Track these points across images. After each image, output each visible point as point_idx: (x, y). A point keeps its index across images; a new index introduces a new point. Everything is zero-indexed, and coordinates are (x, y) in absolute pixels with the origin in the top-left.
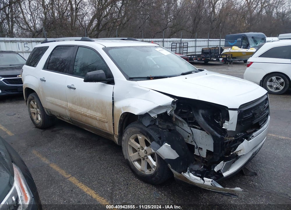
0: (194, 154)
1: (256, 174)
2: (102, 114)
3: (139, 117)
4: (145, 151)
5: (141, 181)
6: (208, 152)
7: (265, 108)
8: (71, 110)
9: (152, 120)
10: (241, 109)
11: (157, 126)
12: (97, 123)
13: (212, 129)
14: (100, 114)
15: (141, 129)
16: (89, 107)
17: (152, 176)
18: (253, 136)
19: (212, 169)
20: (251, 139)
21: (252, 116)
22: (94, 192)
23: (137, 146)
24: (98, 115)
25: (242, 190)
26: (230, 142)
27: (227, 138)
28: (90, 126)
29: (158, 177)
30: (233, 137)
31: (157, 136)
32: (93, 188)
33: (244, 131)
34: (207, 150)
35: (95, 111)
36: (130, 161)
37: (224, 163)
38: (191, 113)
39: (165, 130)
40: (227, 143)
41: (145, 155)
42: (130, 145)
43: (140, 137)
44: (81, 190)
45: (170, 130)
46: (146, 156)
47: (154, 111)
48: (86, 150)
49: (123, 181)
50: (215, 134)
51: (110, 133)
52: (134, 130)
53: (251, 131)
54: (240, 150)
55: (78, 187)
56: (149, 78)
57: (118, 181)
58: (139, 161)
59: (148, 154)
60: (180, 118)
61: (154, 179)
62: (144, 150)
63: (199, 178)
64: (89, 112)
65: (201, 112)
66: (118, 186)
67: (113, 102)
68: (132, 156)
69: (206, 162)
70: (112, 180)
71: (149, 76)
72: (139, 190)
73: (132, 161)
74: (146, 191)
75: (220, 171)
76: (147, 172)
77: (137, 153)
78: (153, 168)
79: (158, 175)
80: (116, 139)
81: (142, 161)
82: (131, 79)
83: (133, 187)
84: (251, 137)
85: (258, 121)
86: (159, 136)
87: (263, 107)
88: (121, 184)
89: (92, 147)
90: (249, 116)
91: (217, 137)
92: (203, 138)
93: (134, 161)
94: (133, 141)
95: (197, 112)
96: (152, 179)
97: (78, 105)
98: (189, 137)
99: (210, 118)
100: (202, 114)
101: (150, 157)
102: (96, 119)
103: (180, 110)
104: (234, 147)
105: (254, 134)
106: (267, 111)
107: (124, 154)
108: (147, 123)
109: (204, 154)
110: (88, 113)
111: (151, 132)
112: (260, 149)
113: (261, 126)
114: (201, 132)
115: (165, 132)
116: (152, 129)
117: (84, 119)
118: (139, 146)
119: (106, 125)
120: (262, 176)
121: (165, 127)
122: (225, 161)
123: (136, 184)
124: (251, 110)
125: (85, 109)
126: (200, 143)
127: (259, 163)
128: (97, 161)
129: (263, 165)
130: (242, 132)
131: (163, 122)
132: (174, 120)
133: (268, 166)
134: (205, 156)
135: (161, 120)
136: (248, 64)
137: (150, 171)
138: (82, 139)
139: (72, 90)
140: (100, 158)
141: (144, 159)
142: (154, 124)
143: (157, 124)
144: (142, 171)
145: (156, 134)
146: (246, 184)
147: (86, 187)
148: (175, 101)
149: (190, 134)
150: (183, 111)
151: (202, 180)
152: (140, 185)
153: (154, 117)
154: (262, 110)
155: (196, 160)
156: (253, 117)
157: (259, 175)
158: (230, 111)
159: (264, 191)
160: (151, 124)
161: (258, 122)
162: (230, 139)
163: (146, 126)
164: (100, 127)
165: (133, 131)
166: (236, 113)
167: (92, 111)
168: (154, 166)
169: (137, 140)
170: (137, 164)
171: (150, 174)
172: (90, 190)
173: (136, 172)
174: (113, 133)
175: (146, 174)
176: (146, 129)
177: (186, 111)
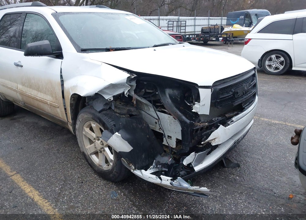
0: (163, 143)
1: (239, 166)
2: (52, 97)
3: (87, 99)
4: (102, 142)
5: (100, 178)
6: (178, 141)
7: (250, 87)
8: (22, 94)
9: (106, 103)
10: (215, 87)
11: (113, 110)
12: (49, 109)
13: (180, 113)
14: (50, 97)
15: (93, 114)
16: (38, 89)
17: (110, 172)
18: (232, 121)
19: (181, 162)
20: (229, 125)
21: (232, 96)
22: (38, 192)
23: (92, 137)
24: (48, 98)
25: (209, 190)
26: (202, 129)
27: (199, 124)
28: (44, 112)
29: (115, 173)
30: (206, 122)
31: (111, 123)
32: (37, 188)
33: (223, 115)
34: (177, 139)
35: (45, 93)
36: (87, 154)
37: (195, 155)
38: (157, 93)
39: (124, 116)
40: (197, 130)
41: (102, 146)
42: (85, 135)
43: (93, 125)
44: (22, 190)
45: (131, 116)
46: (103, 148)
47: (107, 91)
48: (45, 140)
49: (79, 178)
50: (183, 119)
51: (64, 121)
52: (86, 116)
53: (232, 114)
54: (214, 139)
55: (20, 187)
56: (108, 50)
57: (72, 178)
58: (96, 153)
59: (104, 145)
60: (144, 101)
61: (111, 175)
62: (100, 141)
63: (155, 176)
64: (40, 96)
65: (168, 91)
66: (70, 184)
67: (62, 81)
68: (88, 148)
69: (175, 153)
70: (65, 177)
71: (108, 47)
72: (94, 189)
73: (89, 154)
74: (103, 189)
75: (190, 164)
76: (105, 167)
77: (93, 144)
78: (111, 162)
79: (115, 170)
80: (71, 128)
81: (99, 154)
82: (84, 51)
83: (89, 185)
84: (229, 122)
85: (240, 102)
86: (114, 123)
87: (248, 85)
88: (74, 182)
89: (53, 138)
90: (228, 96)
91: (186, 123)
92: (171, 124)
93: (91, 154)
94: (87, 130)
95: (164, 92)
96: (110, 175)
97: (28, 87)
98: (156, 123)
99: (179, 100)
100: (169, 95)
101: (107, 149)
102: (46, 103)
103: (143, 90)
104: (205, 135)
105: (234, 119)
106: (253, 91)
107: (80, 145)
108: (99, 106)
109: (173, 144)
110: (38, 96)
111: (105, 119)
112: (244, 136)
113: (244, 108)
114: (169, 117)
115: (123, 117)
116: (106, 115)
117: (36, 103)
118: (94, 135)
119: (58, 110)
120: (245, 168)
121: (125, 111)
122: (197, 152)
123: (92, 182)
124: (231, 88)
125: (35, 91)
126: (169, 131)
127: (244, 153)
128: (54, 153)
129: (249, 154)
130: (220, 117)
131: (123, 106)
132: (135, 102)
133: (255, 155)
134: (174, 146)
135: (120, 104)
136: (246, 41)
137: (108, 165)
138: (44, 128)
139: (19, 68)
140: (58, 150)
141: (101, 152)
142: (110, 108)
143: (113, 108)
144: (100, 165)
145: (110, 121)
146: (226, 178)
147: (31, 186)
148: (133, 77)
149: (157, 119)
150: (147, 91)
151: (159, 179)
152: (97, 182)
153: (108, 100)
154: (246, 88)
155: (165, 151)
156: (233, 98)
157: (242, 166)
158: (200, 90)
159: (245, 187)
160: (105, 107)
161: (242, 103)
162: (201, 125)
163: (98, 110)
164: (53, 114)
165: (85, 118)
166: (209, 92)
167: (42, 94)
168: (112, 160)
169: (91, 129)
170: (94, 158)
171: (108, 169)
172: (34, 191)
173: (94, 167)
174: (66, 120)
175: (104, 169)
176: (99, 115)
177: (151, 91)
